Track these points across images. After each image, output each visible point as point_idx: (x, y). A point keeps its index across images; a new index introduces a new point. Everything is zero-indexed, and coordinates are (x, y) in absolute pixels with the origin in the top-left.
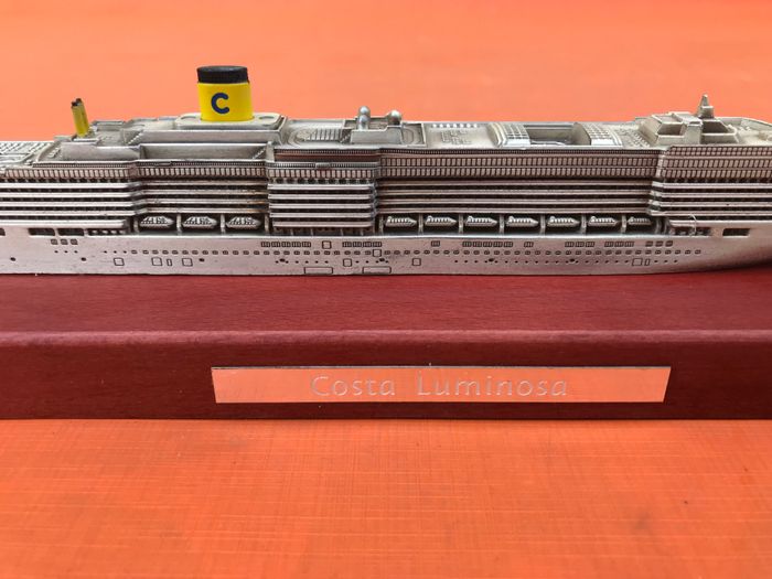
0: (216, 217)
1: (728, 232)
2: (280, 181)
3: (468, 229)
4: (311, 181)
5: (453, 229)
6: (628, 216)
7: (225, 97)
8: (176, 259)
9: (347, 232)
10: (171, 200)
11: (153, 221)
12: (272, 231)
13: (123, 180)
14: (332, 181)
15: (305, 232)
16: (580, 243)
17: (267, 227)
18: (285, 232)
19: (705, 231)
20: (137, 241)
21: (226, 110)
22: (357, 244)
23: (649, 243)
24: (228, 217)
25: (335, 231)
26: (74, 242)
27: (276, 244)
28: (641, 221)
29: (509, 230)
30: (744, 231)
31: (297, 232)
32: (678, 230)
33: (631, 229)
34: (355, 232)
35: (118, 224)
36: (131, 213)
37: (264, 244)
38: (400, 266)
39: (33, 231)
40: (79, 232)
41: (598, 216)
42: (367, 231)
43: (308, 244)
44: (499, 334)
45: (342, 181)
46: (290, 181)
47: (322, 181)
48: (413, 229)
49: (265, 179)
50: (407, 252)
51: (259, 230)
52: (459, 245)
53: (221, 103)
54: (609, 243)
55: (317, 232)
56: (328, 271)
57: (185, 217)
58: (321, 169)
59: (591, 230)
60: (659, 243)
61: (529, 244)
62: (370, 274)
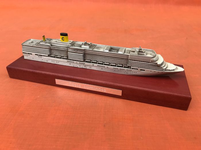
0: (61, 56)
1: (141, 70)
2: (70, 52)
3: (99, 63)
4: (74, 53)
5: (96, 63)
6: (124, 65)
7: (64, 38)
8: (55, 61)
9: (80, 61)
10: (55, 53)
11: (52, 55)
12: (69, 59)
13: (48, 49)
14: (77, 53)
15: (74, 60)
16: (116, 68)
18: (71, 60)
19: (137, 69)
20: (50, 58)
21: (64, 40)
22: (81, 63)
23: (127, 70)
24: (63, 56)
25: (78, 61)
26: (41, 57)
27: (69, 61)
28: (126, 66)
29: (105, 64)
30: (144, 70)
31: (72, 60)
32: (133, 69)
33: (125, 67)
34: (81, 61)
35: (47, 55)
36: (49, 54)
37: (67, 61)
38: (88, 68)
39: (36, 55)
40: (42, 56)
41: (119, 64)
42: (83, 61)
43: (74, 62)
45: (79, 53)
46: (71, 52)
47: (76, 53)
48: (90, 62)
49: (68, 51)
50: (89, 66)
51: (67, 59)
52: (97, 66)
53: (63, 39)
54: (120, 69)
55: (75, 60)
56: (77, 67)
57: (57, 55)
58: (76, 51)
59: (118, 66)
60: (129, 70)
61: (108, 67)
62: (83, 68)
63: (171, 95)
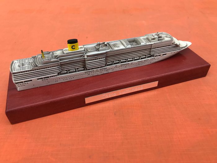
0: (75, 69)
1: (163, 55)
2: (88, 61)
3: (121, 62)
4: (94, 60)
5: (119, 63)
6: (147, 55)
7: (74, 46)
8: (68, 78)
9: (100, 67)
10: (66, 68)
11: (63, 72)
12: (86, 70)
13: (57, 66)
14: (98, 59)
15: (93, 69)
16: (140, 61)
17: (85, 69)
18: (89, 69)
19: (160, 55)
20: (60, 77)
21: (75, 48)
22: (102, 69)
23: (151, 59)
24: (78, 69)
25: (98, 68)
26: (47, 79)
27: (88, 72)
28: (149, 55)
29: (128, 61)
30: (165, 54)
31: (91, 69)
32: (155, 56)
33: (148, 57)
34: (102, 67)
35: (56, 74)
36: (59, 72)
37: (85, 72)
38: (110, 71)
39: (38, 79)
40: (48, 77)
41: (142, 56)
42: (104, 66)
43: (94, 71)
44: (132, 82)
45: (100, 59)
46: (90, 60)
47: (96, 59)
48: (112, 64)
49: (85, 61)
50: (111, 69)
51: (84, 70)
52: (120, 66)
53: (73, 47)
54: (145, 60)
55: (95, 68)
56: (97, 75)
57: (69, 70)
58: (95, 57)
59: (142, 59)
60: (153, 59)
61: (132, 63)
62: (105, 74)
63: (197, 68)
